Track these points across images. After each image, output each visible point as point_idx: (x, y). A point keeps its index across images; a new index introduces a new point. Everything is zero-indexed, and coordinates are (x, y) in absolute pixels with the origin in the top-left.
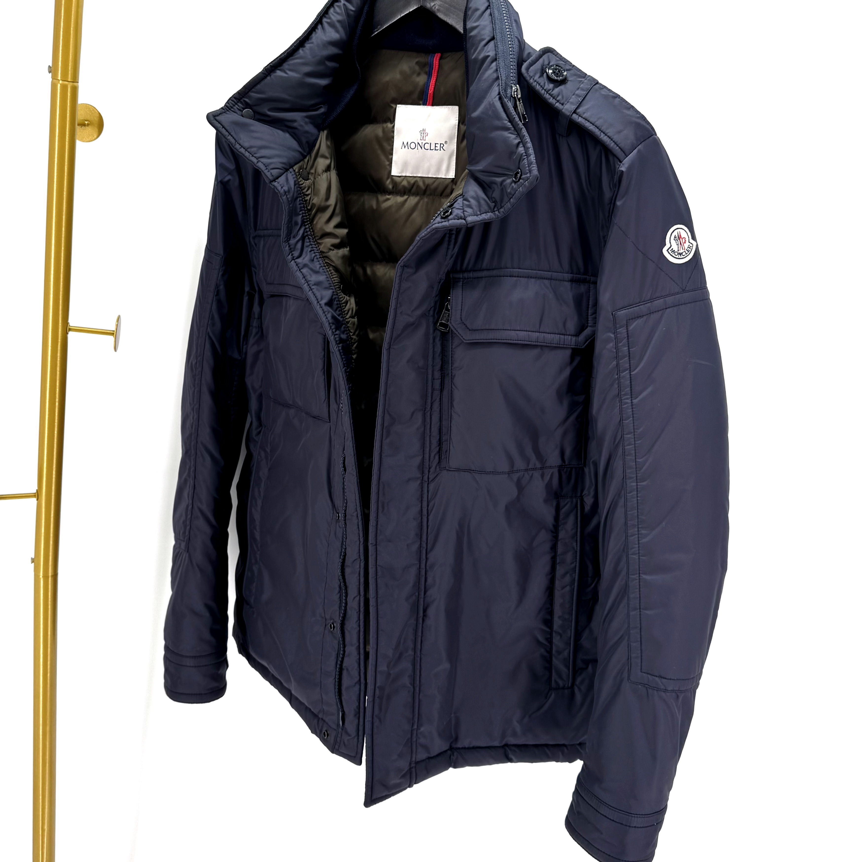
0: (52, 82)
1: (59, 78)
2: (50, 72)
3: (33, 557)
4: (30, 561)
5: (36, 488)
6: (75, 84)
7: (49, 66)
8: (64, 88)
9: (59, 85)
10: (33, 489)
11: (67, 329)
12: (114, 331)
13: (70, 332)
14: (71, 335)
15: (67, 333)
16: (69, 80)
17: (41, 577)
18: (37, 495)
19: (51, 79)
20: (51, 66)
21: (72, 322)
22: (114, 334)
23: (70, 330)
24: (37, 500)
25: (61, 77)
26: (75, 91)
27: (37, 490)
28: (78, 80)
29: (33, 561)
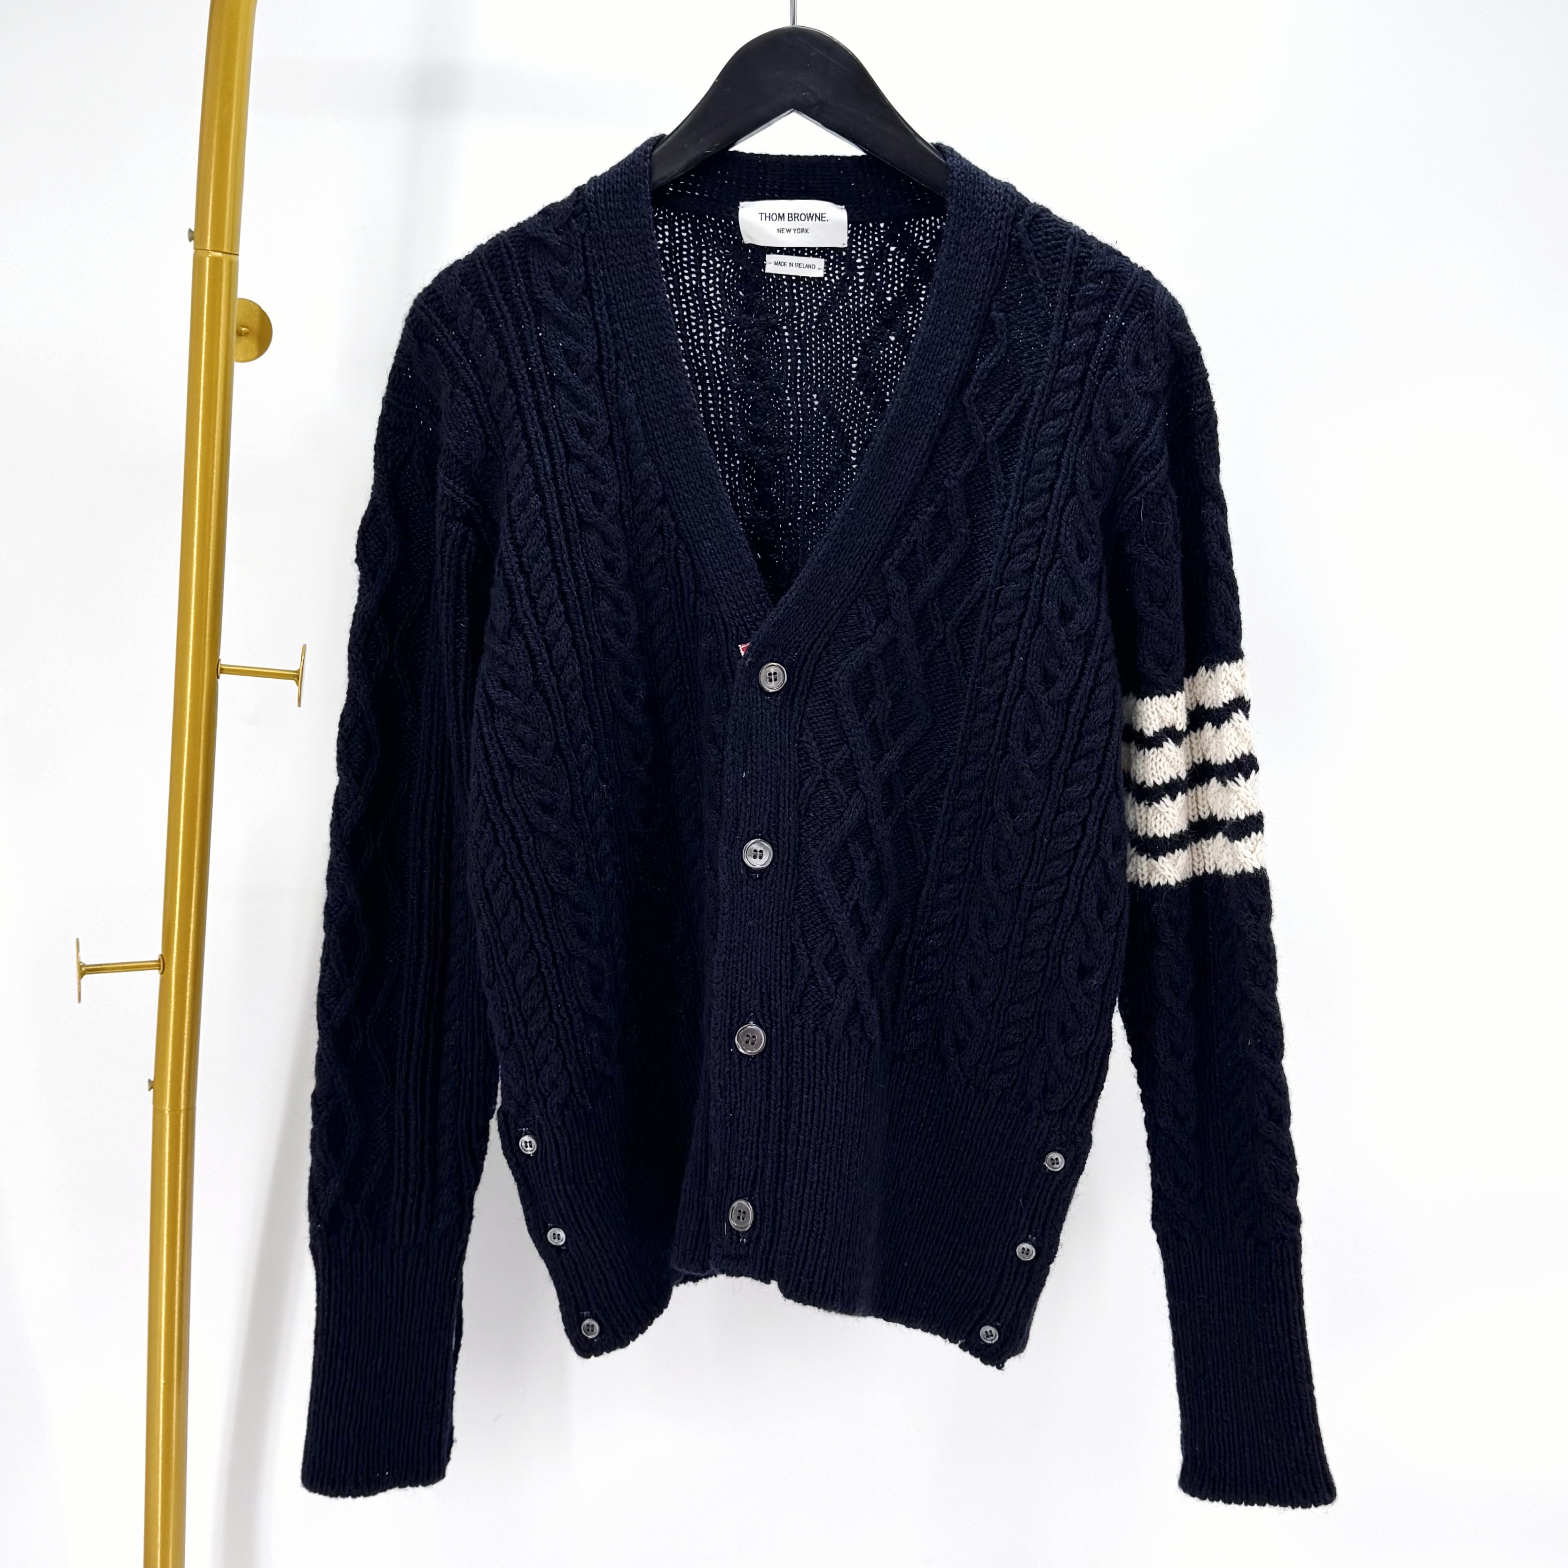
0: (195, 255)
1: (208, 247)
2: (190, 240)
3: (152, 1079)
4: (146, 1086)
5: (160, 952)
6: (233, 257)
7: (190, 230)
8: (216, 262)
9: (208, 259)
10: (154, 952)
11: (217, 670)
12: (298, 672)
13: (222, 676)
14: (224, 681)
15: (218, 677)
16: (225, 250)
17: (167, 1112)
18: (162, 964)
19: (193, 251)
20: (193, 229)
21: (226, 657)
22: (297, 677)
23: (223, 671)
24: (162, 973)
25: (211, 245)
26: (233, 268)
27: (162, 955)
28: (238, 250)
29: (152, 1085)
